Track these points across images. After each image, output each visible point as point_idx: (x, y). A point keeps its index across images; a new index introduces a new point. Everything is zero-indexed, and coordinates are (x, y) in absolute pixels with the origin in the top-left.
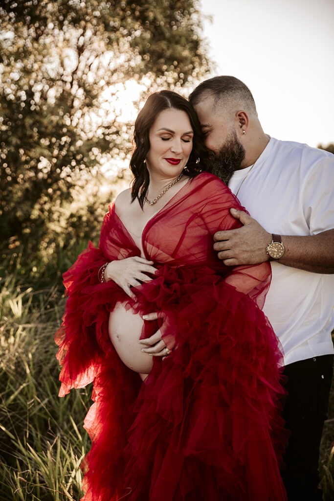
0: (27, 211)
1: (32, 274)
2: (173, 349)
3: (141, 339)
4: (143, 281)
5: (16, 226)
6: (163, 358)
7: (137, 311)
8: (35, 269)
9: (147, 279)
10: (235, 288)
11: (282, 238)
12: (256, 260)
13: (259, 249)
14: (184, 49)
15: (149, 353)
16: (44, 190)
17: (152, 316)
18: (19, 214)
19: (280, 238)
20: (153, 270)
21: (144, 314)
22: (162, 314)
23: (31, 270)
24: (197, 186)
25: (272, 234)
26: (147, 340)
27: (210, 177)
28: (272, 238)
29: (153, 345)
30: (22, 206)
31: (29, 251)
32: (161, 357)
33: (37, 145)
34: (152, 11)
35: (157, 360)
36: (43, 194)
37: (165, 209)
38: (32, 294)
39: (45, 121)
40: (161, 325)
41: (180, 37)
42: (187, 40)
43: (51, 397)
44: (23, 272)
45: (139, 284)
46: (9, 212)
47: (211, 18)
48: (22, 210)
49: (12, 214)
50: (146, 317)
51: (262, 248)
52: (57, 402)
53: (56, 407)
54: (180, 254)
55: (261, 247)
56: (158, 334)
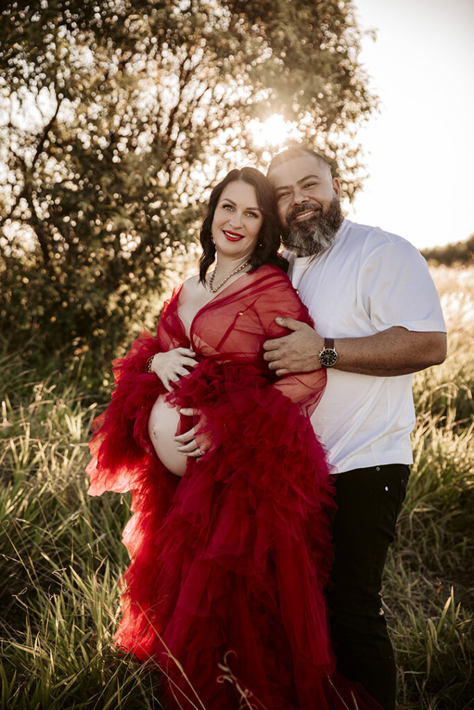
0: (99, 302)
1: (102, 389)
2: (207, 451)
3: (176, 435)
4: (182, 375)
5: (84, 324)
6: (197, 460)
7: (174, 404)
8: (106, 383)
9: (185, 373)
10: (282, 392)
11: (335, 343)
12: (309, 368)
13: (311, 357)
14: (326, 83)
15: (182, 451)
16: (124, 276)
17: (189, 412)
18: (88, 306)
19: (333, 342)
20: (193, 363)
21: (182, 408)
22: (199, 412)
23: (101, 383)
24: (257, 279)
25: (326, 339)
26: (181, 437)
27: (275, 271)
28: (323, 343)
29: (186, 443)
30: (92, 295)
31: (101, 359)
32: (196, 457)
33: (116, 214)
34: (282, 29)
35: (191, 460)
36: (121, 281)
37: (214, 301)
38: (95, 411)
39: (129, 180)
40: (197, 424)
41: (323, 63)
42: (332, 67)
43: (109, 532)
44: (90, 386)
45: (178, 379)
46: (76, 304)
47: (373, 34)
48: (92, 301)
49: (79, 306)
50: (183, 411)
51: (314, 356)
52: (117, 541)
53: (115, 547)
54: (225, 348)
55: (313, 354)
56: (192, 432)
